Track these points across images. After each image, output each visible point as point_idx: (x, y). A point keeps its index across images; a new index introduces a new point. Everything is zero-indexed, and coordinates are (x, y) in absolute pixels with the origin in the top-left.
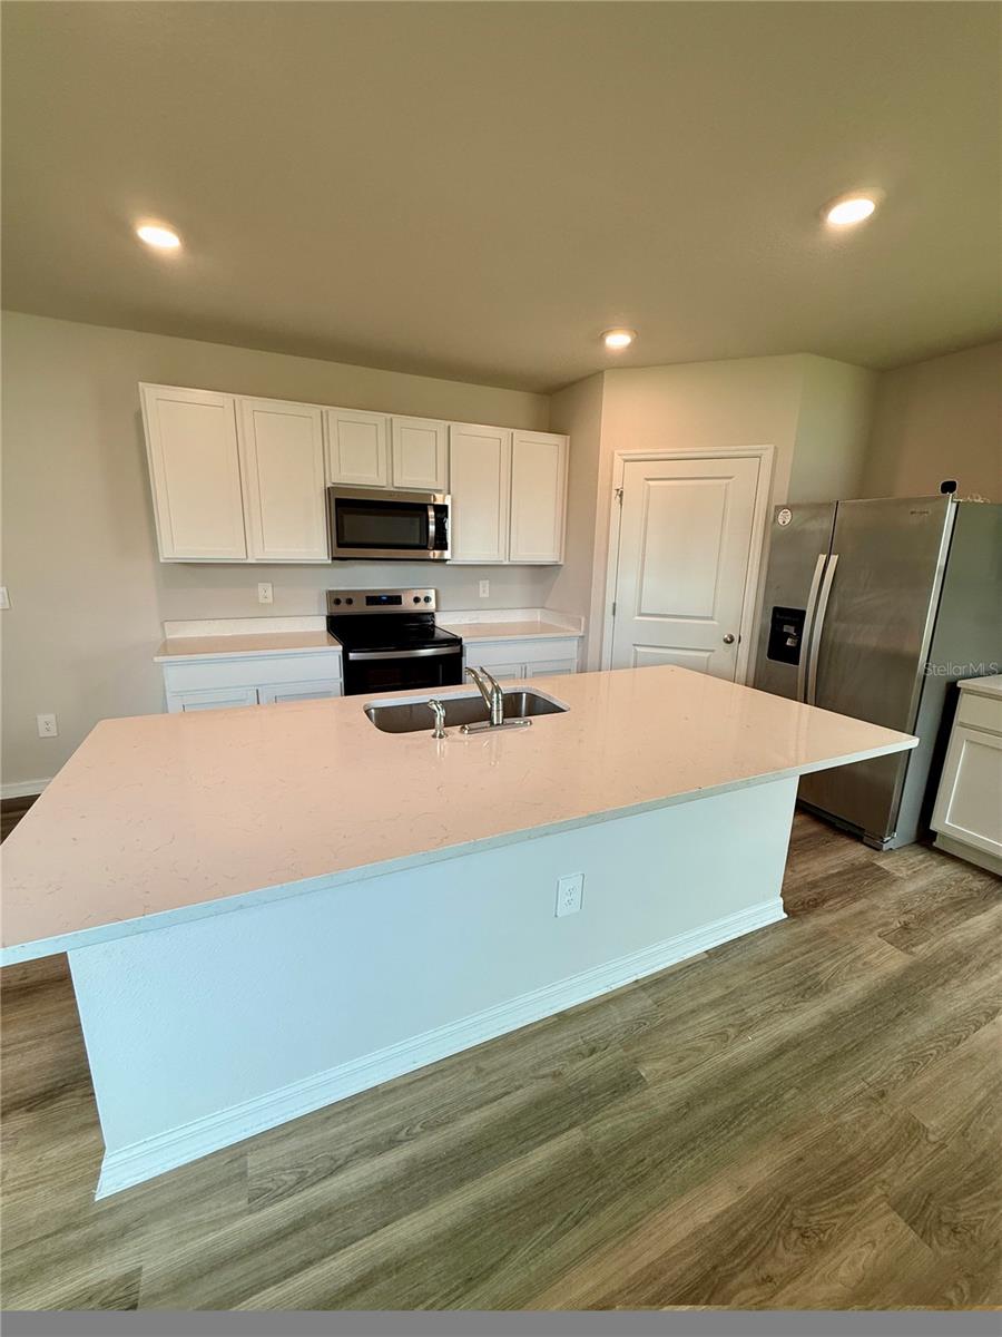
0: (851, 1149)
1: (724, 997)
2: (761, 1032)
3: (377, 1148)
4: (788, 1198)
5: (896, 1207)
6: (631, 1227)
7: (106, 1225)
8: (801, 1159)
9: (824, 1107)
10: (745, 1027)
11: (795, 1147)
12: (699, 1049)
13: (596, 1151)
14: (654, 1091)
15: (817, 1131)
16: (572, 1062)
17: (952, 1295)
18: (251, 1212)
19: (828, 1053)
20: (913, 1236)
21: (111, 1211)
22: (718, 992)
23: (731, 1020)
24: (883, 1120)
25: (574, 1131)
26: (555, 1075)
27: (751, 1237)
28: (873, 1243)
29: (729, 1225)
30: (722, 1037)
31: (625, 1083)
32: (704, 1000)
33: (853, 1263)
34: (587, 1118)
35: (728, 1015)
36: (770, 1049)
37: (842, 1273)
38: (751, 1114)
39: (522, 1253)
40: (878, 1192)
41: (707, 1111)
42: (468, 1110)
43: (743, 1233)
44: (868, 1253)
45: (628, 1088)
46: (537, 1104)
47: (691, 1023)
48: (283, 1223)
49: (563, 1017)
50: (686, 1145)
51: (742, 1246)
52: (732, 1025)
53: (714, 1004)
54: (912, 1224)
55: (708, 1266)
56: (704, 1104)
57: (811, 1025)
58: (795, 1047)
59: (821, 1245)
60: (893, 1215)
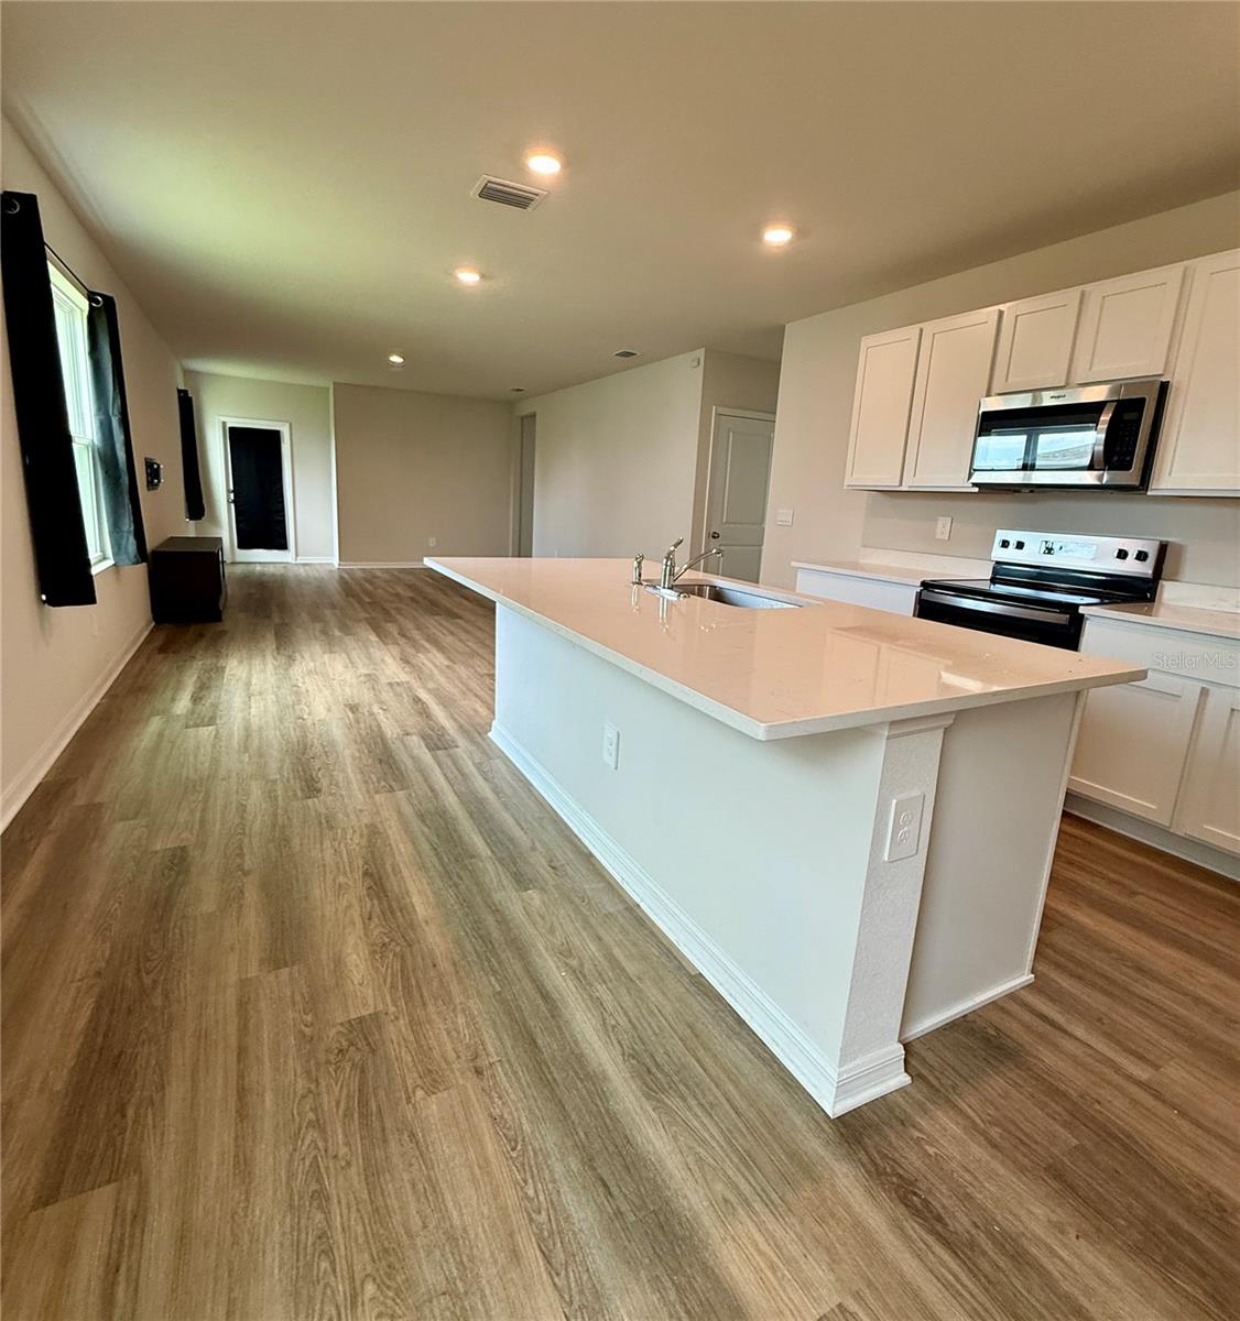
0: (431, 1008)
1: (623, 969)
2: (574, 989)
3: (496, 791)
4: (410, 946)
5: (375, 1016)
6: (423, 867)
7: (479, 739)
8: (435, 966)
9: (475, 1005)
10: (578, 974)
11: (445, 966)
12: (552, 931)
13: (473, 860)
14: (514, 894)
15: (455, 988)
16: (545, 857)
17: (309, 1018)
18: (474, 764)
19: (540, 1042)
20: (353, 1016)
21: (484, 739)
22: (632, 968)
23: (588, 966)
24: (451, 1055)
25: (489, 853)
26: (533, 849)
27: (395, 918)
28: (361, 985)
29: (407, 909)
30: (566, 952)
31: (522, 881)
32: (616, 951)
33: (357, 966)
34: (497, 859)
35: (595, 966)
36: (549, 987)
37: (355, 956)
38: (481, 947)
39: (426, 830)
40: (392, 1009)
41: (490, 921)
42: (513, 816)
43: (399, 914)
44: (357, 977)
45: (518, 882)
46: (511, 840)
47: (584, 934)
48: (466, 770)
49: (588, 857)
50: (466, 904)
51: (392, 912)
52: (582, 965)
53: (611, 958)
54: (361, 1020)
55: (389, 894)
56: (497, 921)
57: (584, 1046)
58: (550, 1011)
59: (375, 952)
60: (371, 1011)
